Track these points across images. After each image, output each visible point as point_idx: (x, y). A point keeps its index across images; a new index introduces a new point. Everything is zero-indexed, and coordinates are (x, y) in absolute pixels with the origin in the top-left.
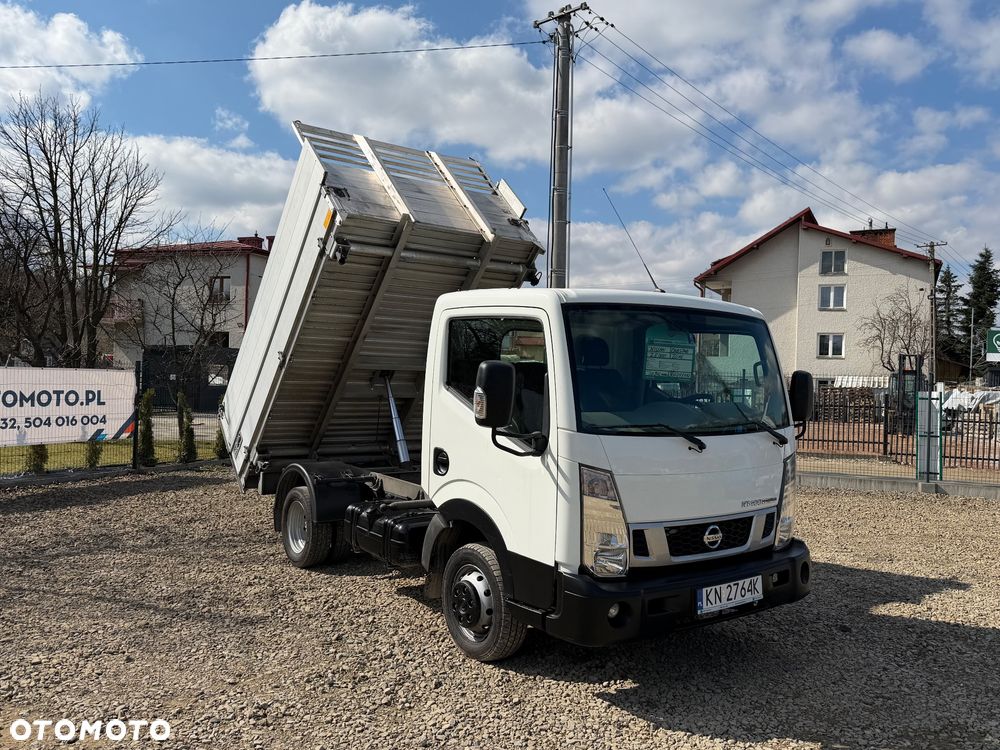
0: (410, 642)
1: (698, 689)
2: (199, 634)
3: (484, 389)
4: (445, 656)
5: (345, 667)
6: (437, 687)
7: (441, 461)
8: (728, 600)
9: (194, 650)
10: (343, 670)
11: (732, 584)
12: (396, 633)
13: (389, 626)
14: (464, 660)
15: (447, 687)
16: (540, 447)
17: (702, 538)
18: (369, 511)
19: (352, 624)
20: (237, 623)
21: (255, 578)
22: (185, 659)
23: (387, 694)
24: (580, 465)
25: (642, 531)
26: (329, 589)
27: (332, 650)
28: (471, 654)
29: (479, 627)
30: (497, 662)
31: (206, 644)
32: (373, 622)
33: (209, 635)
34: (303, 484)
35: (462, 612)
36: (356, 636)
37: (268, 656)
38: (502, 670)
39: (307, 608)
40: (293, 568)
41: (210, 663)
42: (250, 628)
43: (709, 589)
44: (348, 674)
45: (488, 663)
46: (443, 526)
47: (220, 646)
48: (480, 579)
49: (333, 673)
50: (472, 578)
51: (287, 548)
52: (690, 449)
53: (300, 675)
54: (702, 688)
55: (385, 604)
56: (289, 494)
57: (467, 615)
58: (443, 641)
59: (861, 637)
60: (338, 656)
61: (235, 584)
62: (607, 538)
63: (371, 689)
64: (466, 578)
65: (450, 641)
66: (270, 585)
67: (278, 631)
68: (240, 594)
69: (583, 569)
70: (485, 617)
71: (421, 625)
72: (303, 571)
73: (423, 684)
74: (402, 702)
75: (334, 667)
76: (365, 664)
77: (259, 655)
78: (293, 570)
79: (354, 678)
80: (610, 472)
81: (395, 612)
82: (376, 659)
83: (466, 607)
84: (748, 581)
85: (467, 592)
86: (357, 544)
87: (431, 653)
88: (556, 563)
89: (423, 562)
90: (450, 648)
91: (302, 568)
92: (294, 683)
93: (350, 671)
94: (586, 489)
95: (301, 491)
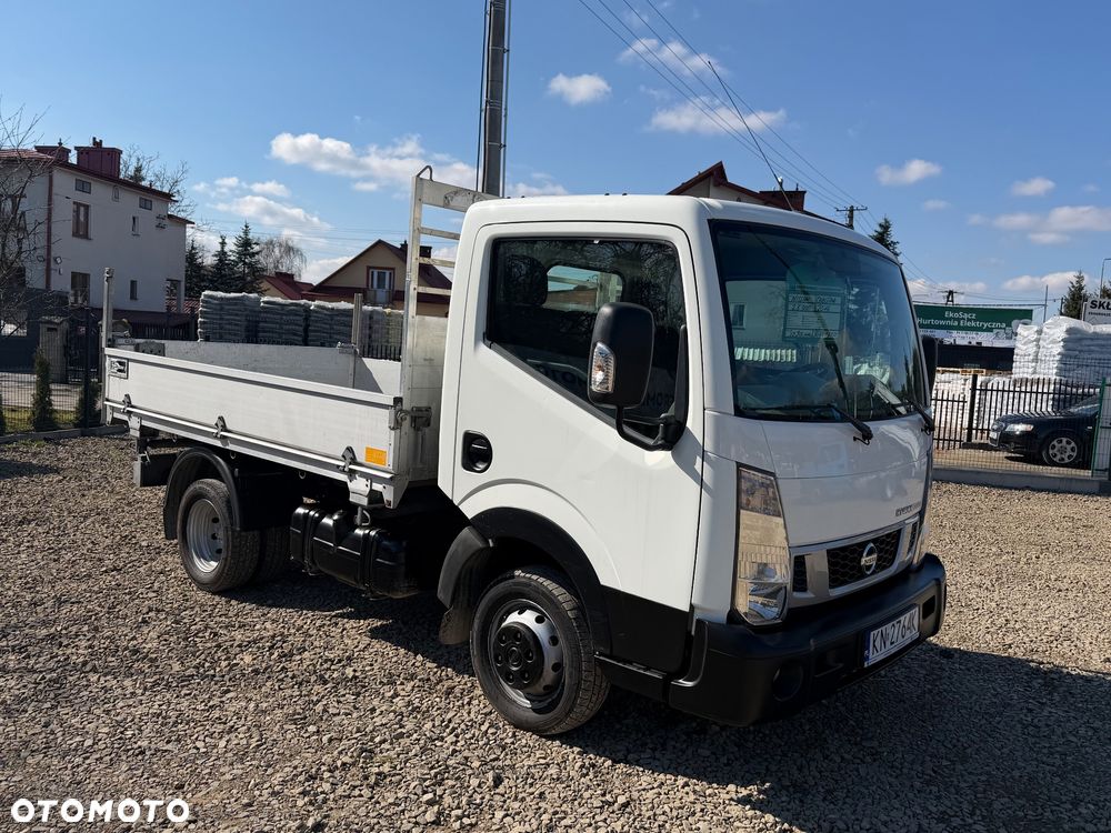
0: (424, 708)
1: (843, 758)
2: (89, 712)
3: (610, 345)
4: (484, 728)
5: (346, 759)
6: (496, 786)
7: (477, 452)
8: (892, 643)
9: (89, 742)
10: (344, 764)
11: (895, 622)
12: (396, 695)
13: (381, 682)
14: (514, 736)
15: (512, 783)
16: (671, 436)
17: (860, 561)
18: (336, 517)
19: (325, 682)
20: (145, 689)
21: (150, 610)
22: (78, 760)
23: (430, 803)
24: (739, 465)
25: (803, 557)
26: (268, 625)
27: (312, 729)
28: (520, 725)
29: (539, 688)
30: (567, 738)
31: (106, 730)
32: (355, 677)
33: (107, 712)
34: (217, 476)
35: (514, 669)
36: (339, 702)
37: (215, 746)
38: (576, 749)
39: (248, 659)
40: (201, 594)
41: (124, 767)
42: (168, 696)
43: (876, 632)
44: (353, 770)
45: (552, 738)
46: (480, 544)
47: (129, 733)
48: (539, 620)
49: (330, 771)
50: (528, 618)
51: (188, 565)
52: (855, 439)
53: (278, 778)
54: (846, 756)
55: (361, 646)
56: (191, 488)
57: (521, 673)
58: (469, 703)
59: (971, 665)
60: (325, 739)
61: (120, 622)
62: (763, 569)
63: (401, 795)
64: (514, 618)
65: (481, 704)
66: (177, 622)
67: (216, 701)
68: (134, 638)
69: (733, 615)
70: (549, 675)
71: (429, 679)
72: (217, 598)
73: (474, 782)
74: (459, 818)
75: (327, 759)
76: (371, 751)
77: (199, 744)
78: (203, 597)
79: (366, 778)
80: (773, 474)
81: (380, 660)
82: (384, 741)
83: (519, 660)
84: (908, 615)
85: (524, 639)
86: (314, 563)
87: (463, 726)
88: (692, 606)
89: (440, 595)
90: (486, 714)
91: (214, 594)
92: (274, 794)
93: (353, 764)
94: (744, 498)
95: (208, 484)
